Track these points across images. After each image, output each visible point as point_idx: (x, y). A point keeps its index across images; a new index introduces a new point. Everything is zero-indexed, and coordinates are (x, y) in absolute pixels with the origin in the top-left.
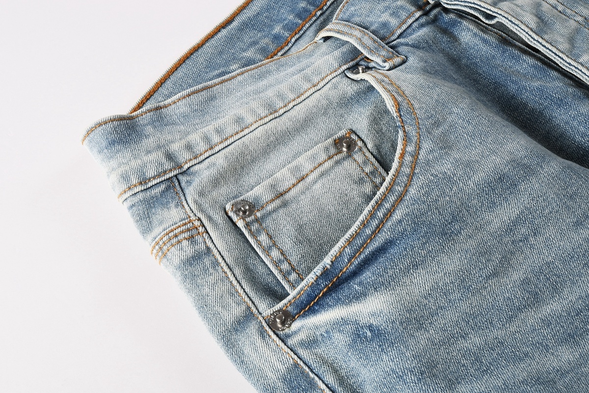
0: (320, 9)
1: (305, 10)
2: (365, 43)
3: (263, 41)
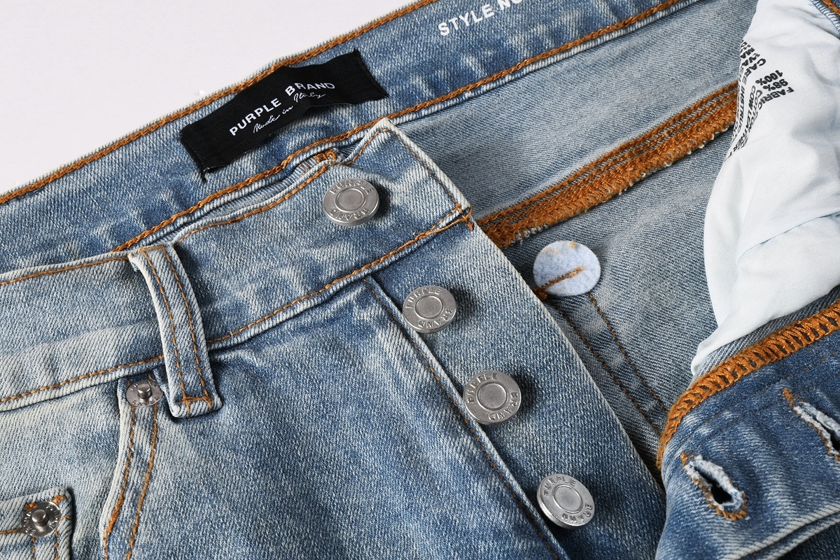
0: (188, 215)
1: (164, 209)
2: (178, 340)
3: (67, 244)
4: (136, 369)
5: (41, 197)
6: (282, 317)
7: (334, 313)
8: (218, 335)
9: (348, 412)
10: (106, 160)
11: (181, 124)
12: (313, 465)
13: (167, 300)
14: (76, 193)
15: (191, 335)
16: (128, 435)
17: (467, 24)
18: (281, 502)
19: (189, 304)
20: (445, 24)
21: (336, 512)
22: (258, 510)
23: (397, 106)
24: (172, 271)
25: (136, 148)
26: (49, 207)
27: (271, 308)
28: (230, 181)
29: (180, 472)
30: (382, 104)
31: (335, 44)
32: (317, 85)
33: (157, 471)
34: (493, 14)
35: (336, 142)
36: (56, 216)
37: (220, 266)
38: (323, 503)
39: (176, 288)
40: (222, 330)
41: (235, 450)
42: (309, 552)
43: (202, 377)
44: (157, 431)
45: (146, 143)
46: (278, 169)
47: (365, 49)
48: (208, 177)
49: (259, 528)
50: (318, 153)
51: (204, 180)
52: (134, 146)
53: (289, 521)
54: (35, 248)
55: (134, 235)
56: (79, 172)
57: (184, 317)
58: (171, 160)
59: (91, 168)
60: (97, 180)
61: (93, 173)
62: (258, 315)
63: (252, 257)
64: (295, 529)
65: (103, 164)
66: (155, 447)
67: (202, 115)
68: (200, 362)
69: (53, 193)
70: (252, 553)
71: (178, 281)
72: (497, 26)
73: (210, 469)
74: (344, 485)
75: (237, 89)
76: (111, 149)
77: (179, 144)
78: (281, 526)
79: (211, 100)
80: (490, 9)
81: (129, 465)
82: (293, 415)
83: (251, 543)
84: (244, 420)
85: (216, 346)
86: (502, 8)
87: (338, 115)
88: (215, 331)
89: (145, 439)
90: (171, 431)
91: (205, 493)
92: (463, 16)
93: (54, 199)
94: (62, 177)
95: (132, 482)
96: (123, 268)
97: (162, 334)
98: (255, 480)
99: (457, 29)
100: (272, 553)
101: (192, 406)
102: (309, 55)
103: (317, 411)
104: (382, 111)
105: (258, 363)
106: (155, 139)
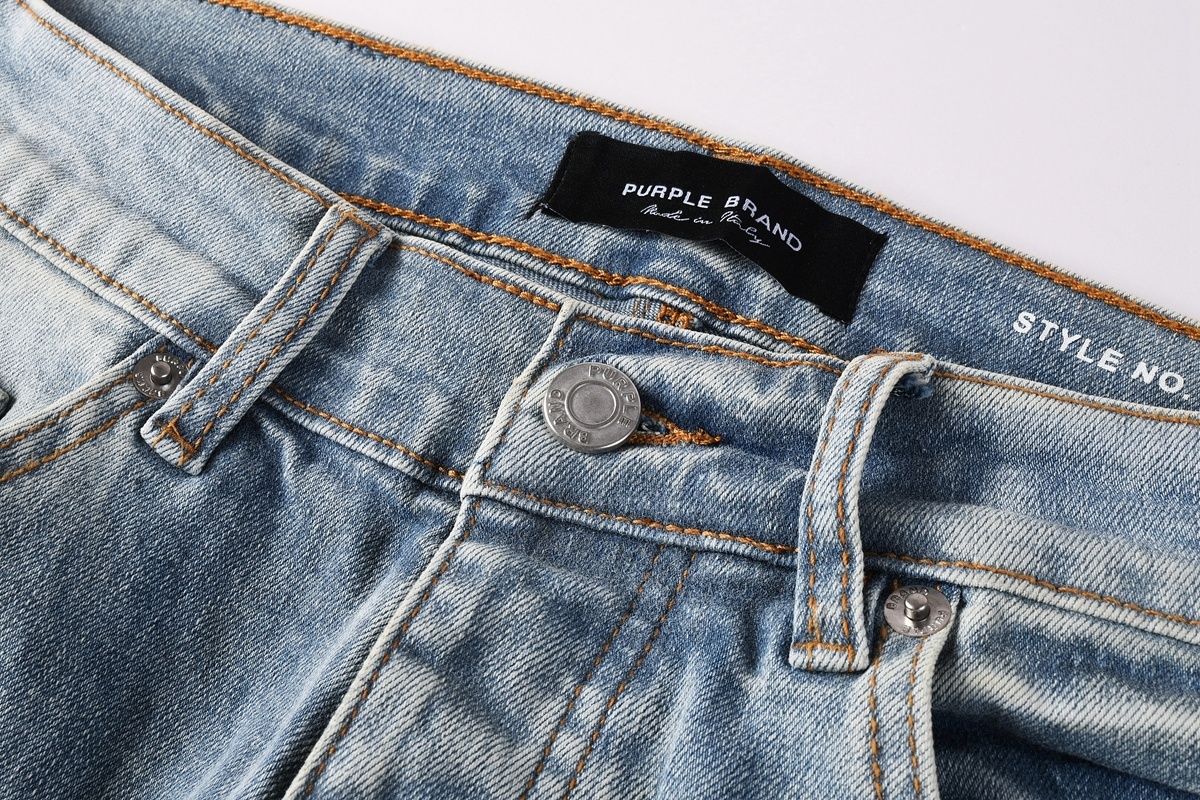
2: (243, 353)
3: (333, 144)
4: (181, 342)
5: (371, 66)
6: (368, 449)
7: (419, 509)
8: (293, 393)
9: (294, 637)
10: (476, 88)
11: (592, 124)
12: (198, 649)
13: (292, 294)
14: (407, 95)
15: (261, 363)
16: (74, 401)
17: (1063, 348)
18: (109, 653)
19: (304, 323)
20: (1033, 318)
21: (155, 727)
22: (74, 634)
23: (840, 344)
24: (339, 269)
25: (521, 106)
26: (366, 84)
27: (372, 424)
28: (552, 243)
29: (64, 500)
30: (823, 326)
31: (872, 205)
32: (777, 227)
33: (50, 469)
34: (1113, 369)
35: (708, 313)
36: (361, 102)
37: (396, 315)
38: (156, 702)
39: (317, 292)
40: (303, 392)
41: (142, 541)
42: (68, 737)
43: (215, 420)
44: (105, 430)
45: (535, 108)
46: (617, 280)
47: (898, 246)
48: (537, 216)
49: (50, 655)
50: (671, 306)
51: (529, 215)
52: (521, 99)
53: (90, 685)
54: (302, 118)
55: (397, 204)
56: (437, 74)
57: (279, 334)
58: (534, 157)
59: (453, 81)
60: (442, 102)
61: (447, 89)
62: (351, 418)
63: (437, 341)
64: (85, 697)
65: (470, 88)
66: (81, 443)
67: (625, 135)
68: (236, 401)
69: (387, 73)
70: (10, 674)
71: (330, 287)
72: (1102, 388)
73: (92, 533)
74: (197, 710)
75: (698, 141)
76: (492, 78)
77: (565, 145)
78: (73, 678)
79: (657, 127)
80: (1116, 361)
81: (37, 430)
82: (248, 572)
83: (21, 662)
84: (193, 520)
85: (276, 403)
86: (1135, 375)
87: (757, 284)
88: (296, 383)
89: (83, 424)
90: (117, 445)
91: (53, 554)
92: (1070, 333)
93: (380, 81)
94: (416, 62)
95: (14, 450)
96: (311, 214)
97: (239, 328)
98: (115, 599)
99: (1042, 338)
100: (28, 697)
101: (163, 442)
102: (826, 185)
103: (273, 598)
104: (812, 333)
105: (287, 474)
106: (548, 114)
